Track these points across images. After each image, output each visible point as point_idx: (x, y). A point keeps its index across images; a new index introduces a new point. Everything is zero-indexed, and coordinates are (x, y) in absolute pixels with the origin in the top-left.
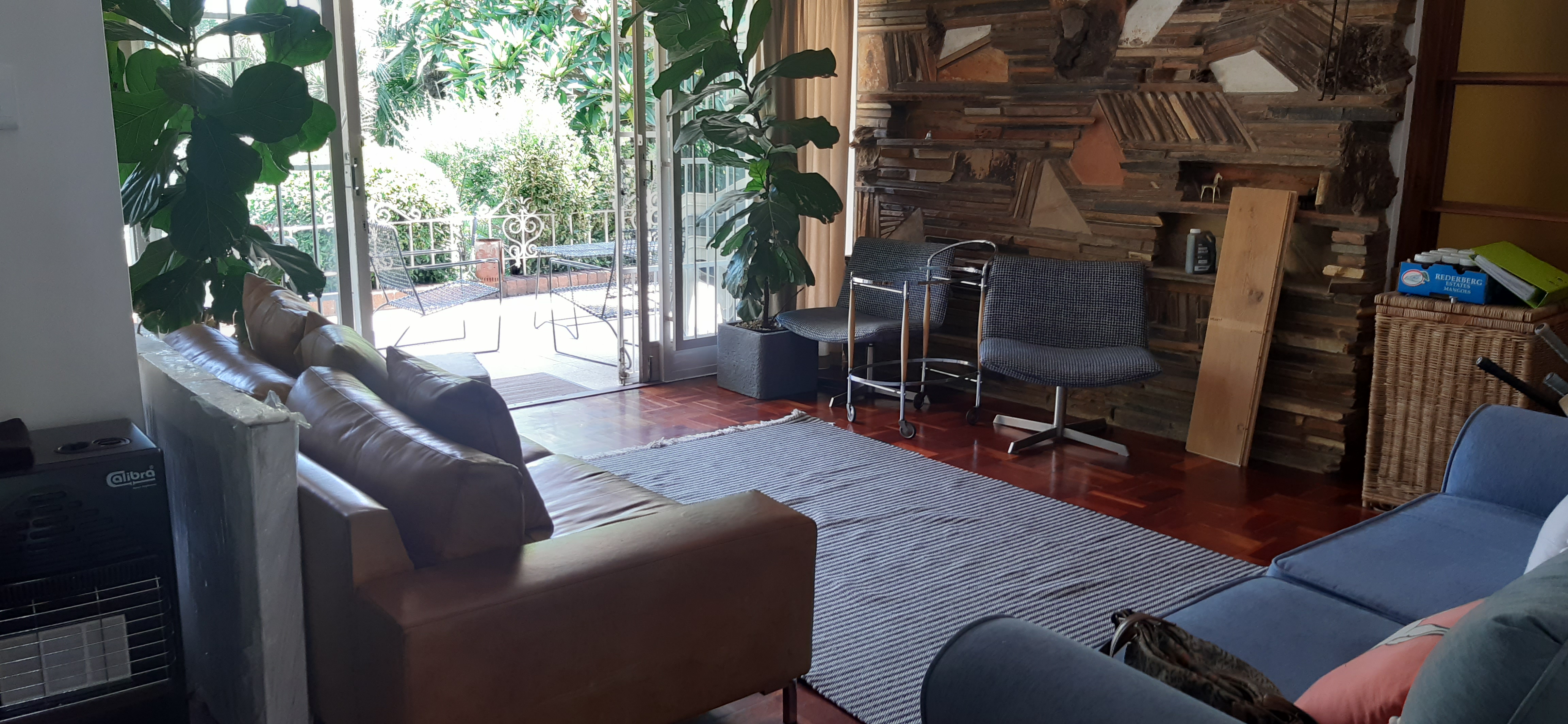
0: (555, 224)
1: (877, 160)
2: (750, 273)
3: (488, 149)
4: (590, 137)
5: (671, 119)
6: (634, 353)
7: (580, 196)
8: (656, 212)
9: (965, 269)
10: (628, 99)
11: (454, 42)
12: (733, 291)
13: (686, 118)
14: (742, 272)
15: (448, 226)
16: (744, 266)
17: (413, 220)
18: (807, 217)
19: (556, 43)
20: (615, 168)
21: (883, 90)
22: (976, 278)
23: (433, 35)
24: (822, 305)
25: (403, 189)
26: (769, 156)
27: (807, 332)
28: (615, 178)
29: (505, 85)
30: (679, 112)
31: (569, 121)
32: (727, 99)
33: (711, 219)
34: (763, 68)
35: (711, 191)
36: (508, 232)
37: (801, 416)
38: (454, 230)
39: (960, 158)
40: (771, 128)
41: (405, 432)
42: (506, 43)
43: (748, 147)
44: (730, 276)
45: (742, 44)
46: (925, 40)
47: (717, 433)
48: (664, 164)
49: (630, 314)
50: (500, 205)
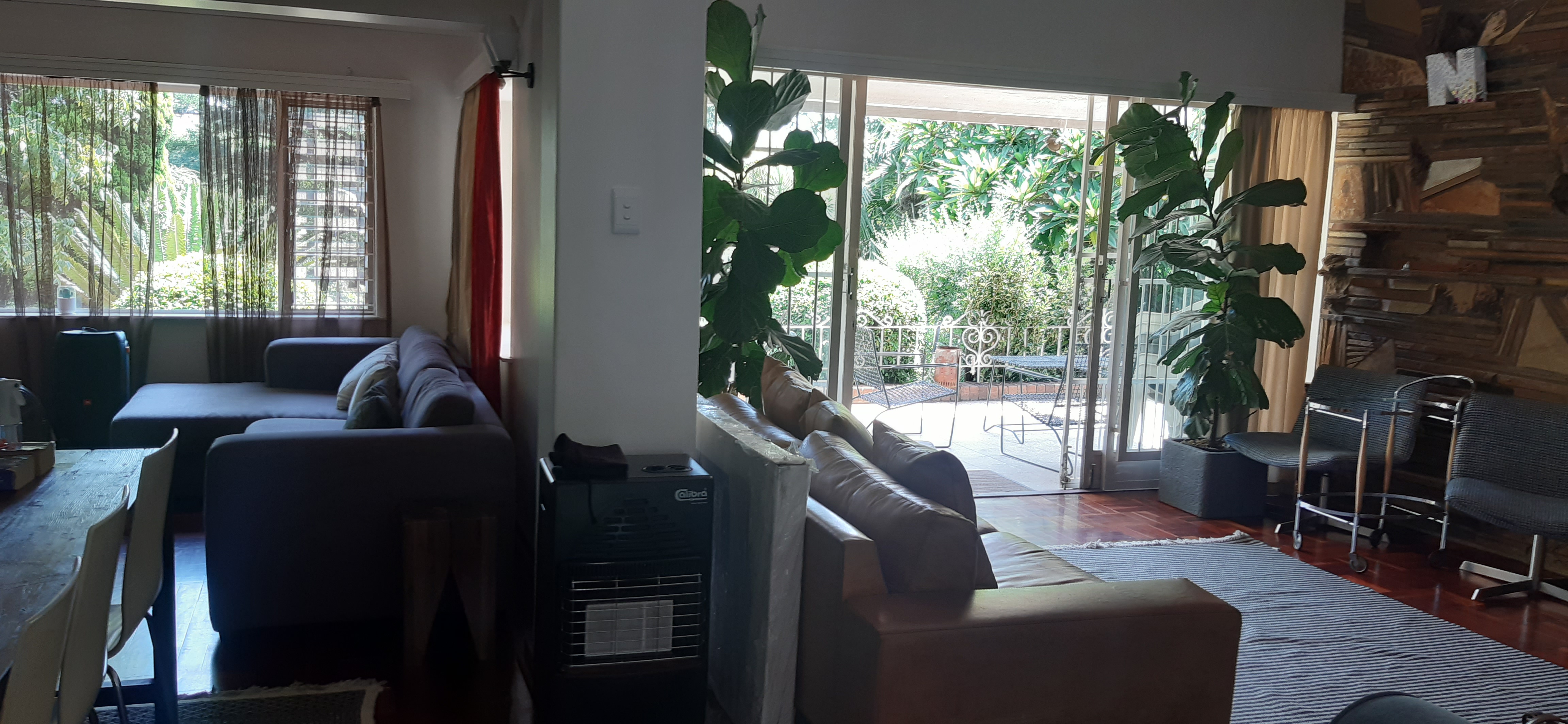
0: (1011, 337)
1: (1347, 289)
2: (1200, 392)
3: (954, 265)
4: (1052, 257)
5: (1133, 241)
6: (1077, 462)
7: (1037, 311)
8: (1109, 331)
9: (1437, 404)
10: (1092, 222)
11: (935, 169)
12: (1181, 408)
13: (1148, 240)
14: (1192, 390)
15: (915, 333)
16: (1194, 384)
17: (885, 325)
18: (1266, 341)
19: (1027, 169)
20: (1074, 285)
21: (1358, 220)
22: (1449, 414)
23: (917, 163)
24: (1276, 429)
25: (879, 298)
26: (1229, 279)
27: (1257, 455)
28: (1073, 295)
29: (975, 208)
30: (1142, 235)
31: (1031, 241)
32: (1191, 225)
33: (1165, 337)
34: (1230, 195)
35: (1167, 312)
36: (967, 341)
37: (1243, 537)
38: (919, 337)
39: (1440, 291)
40: (1233, 253)
41: (888, 486)
42: (982, 170)
43: (1207, 270)
44: (1179, 394)
45: (1209, 175)
46: (1408, 171)
47: (1154, 542)
48: (1122, 283)
49: (1076, 424)
50: (963, 316)
